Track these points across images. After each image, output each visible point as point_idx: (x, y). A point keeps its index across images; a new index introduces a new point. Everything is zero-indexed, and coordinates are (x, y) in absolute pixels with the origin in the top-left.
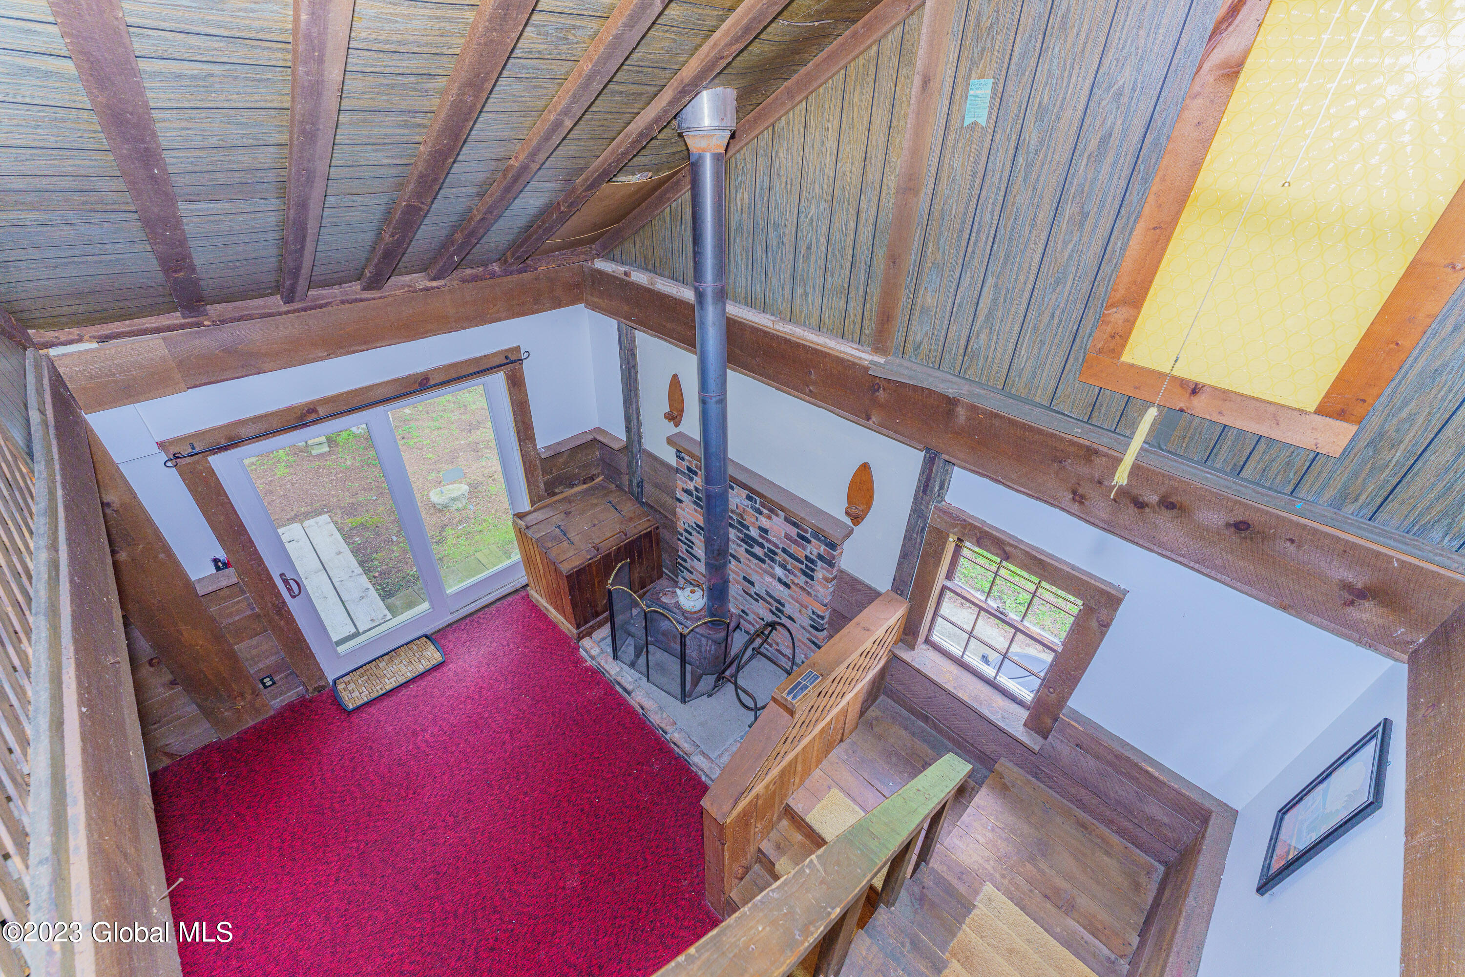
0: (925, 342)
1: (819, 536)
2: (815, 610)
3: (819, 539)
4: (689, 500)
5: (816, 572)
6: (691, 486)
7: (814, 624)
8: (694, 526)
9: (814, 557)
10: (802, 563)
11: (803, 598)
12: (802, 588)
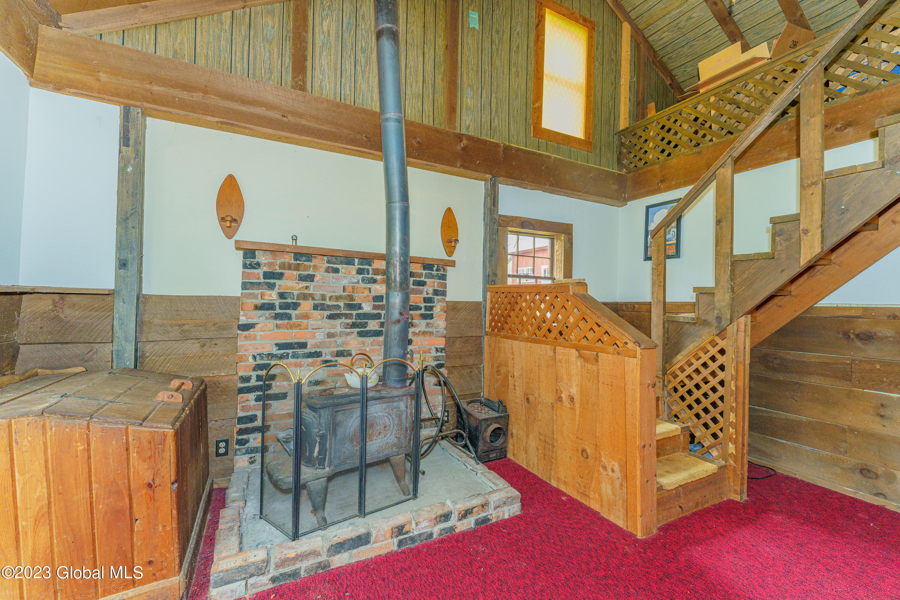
0: (471, 124)
1: (433, 272)
2: (438, 346)
3: (432, 277)
4: (267, 318)
5: (434, 309)
6: (272, 296)
7: (439, 362)
8: (275, 351)
9: (430, 296)
10: (419, 308)
11: (426, 343)
12: (424, 333)
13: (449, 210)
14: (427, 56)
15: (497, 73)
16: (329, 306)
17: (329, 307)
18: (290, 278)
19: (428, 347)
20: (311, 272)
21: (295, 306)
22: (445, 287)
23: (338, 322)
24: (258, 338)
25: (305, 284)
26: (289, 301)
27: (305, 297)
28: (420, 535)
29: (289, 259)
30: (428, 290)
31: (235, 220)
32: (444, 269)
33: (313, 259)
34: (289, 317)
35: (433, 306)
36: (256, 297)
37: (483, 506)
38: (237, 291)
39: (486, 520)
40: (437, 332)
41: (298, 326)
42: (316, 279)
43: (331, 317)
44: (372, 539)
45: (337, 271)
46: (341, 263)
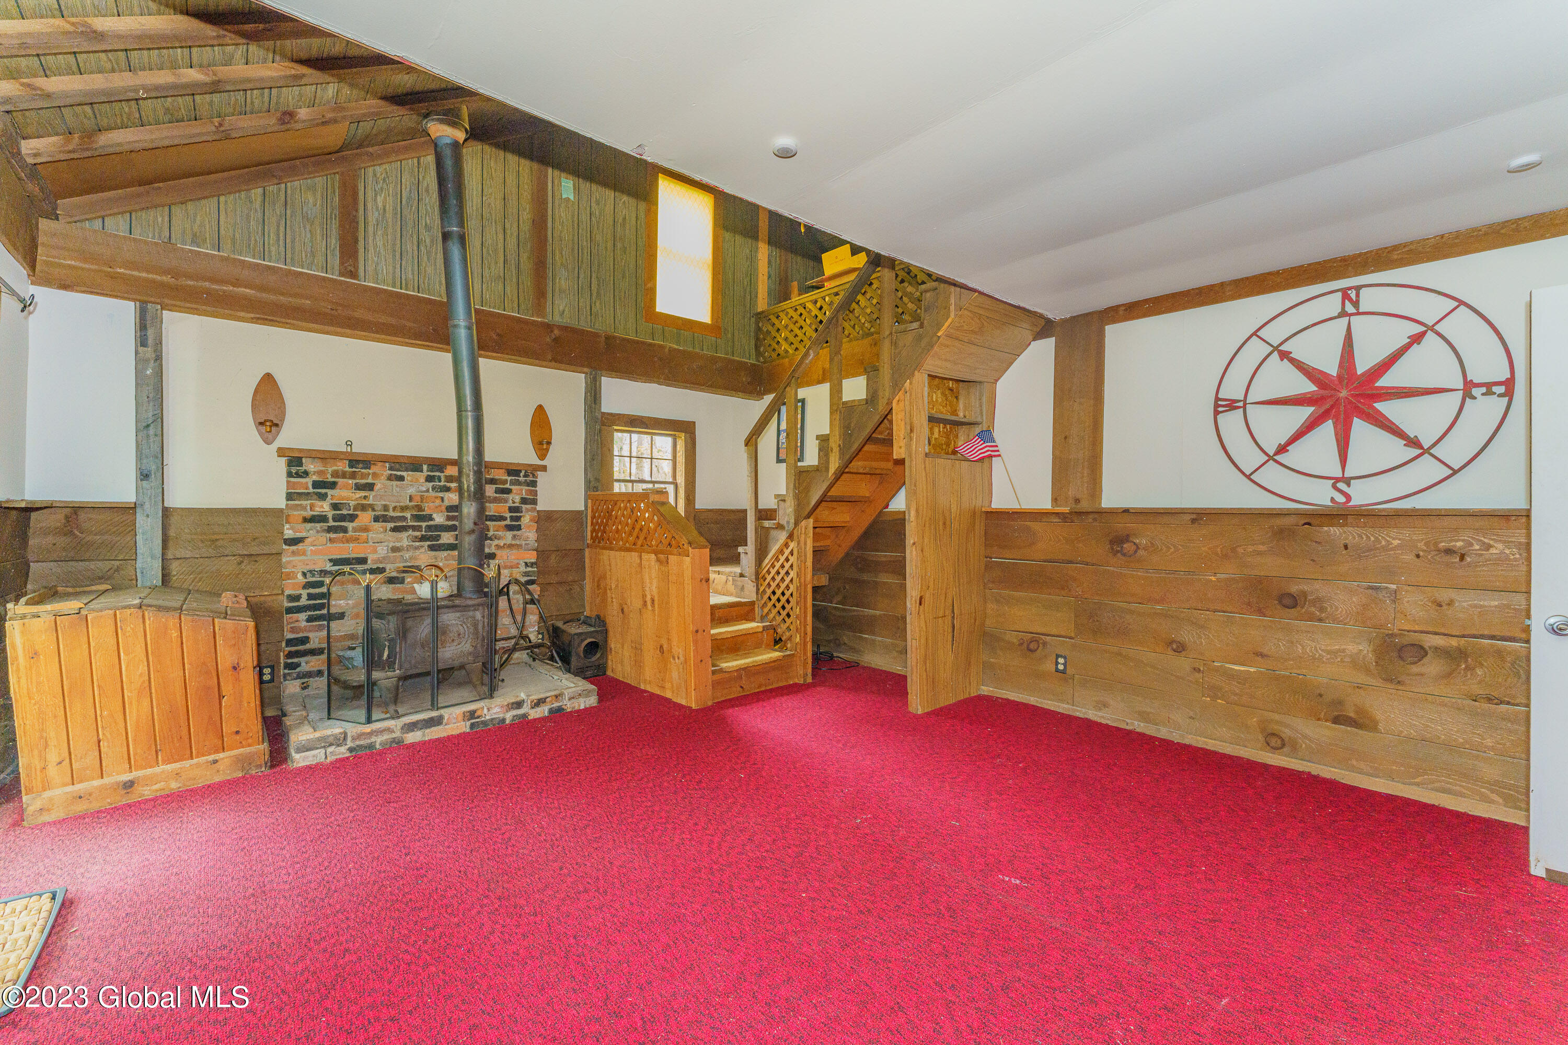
0: (567, 310)
1: (520, 479)
2: (528, 561)
3: (518, 483)
4: (318, 532)
5: (522, 519)
6: (324, 507)
7: (529, 578)
8: (329, 567)
9: (517, 505)
10: (505, 519)
11: (513, 557)
12: (511, 546)
13: (540, 408)
14: (508, 232)
15: (598, 250)
16: (392, 517)
17: (393, 519)
18: (345, 487)
19: (518, 561)
20: (370, 480)
21: (352, 518)
22: (535, 493)
23: (404, 535)
24: (309, 553)
25: (363, 494)
26: (345, 512)
27: (364, 508)
28: (492, 719)
29: (343, 466)
30: (514, 498)
31: (277, 425)
32: (534, 475)
33: (372, 466)
34: (345, 530)
35: (520, 517)
36: (304, 508)
37: (556, 696)
38: (280, 502)
39: (560, 709)
40: (526, 544)
41: (356, 540)
42: (376, 488)
43: (395, 529)
44: (445, 721)
45: (401, 478)
46: (407, 470)
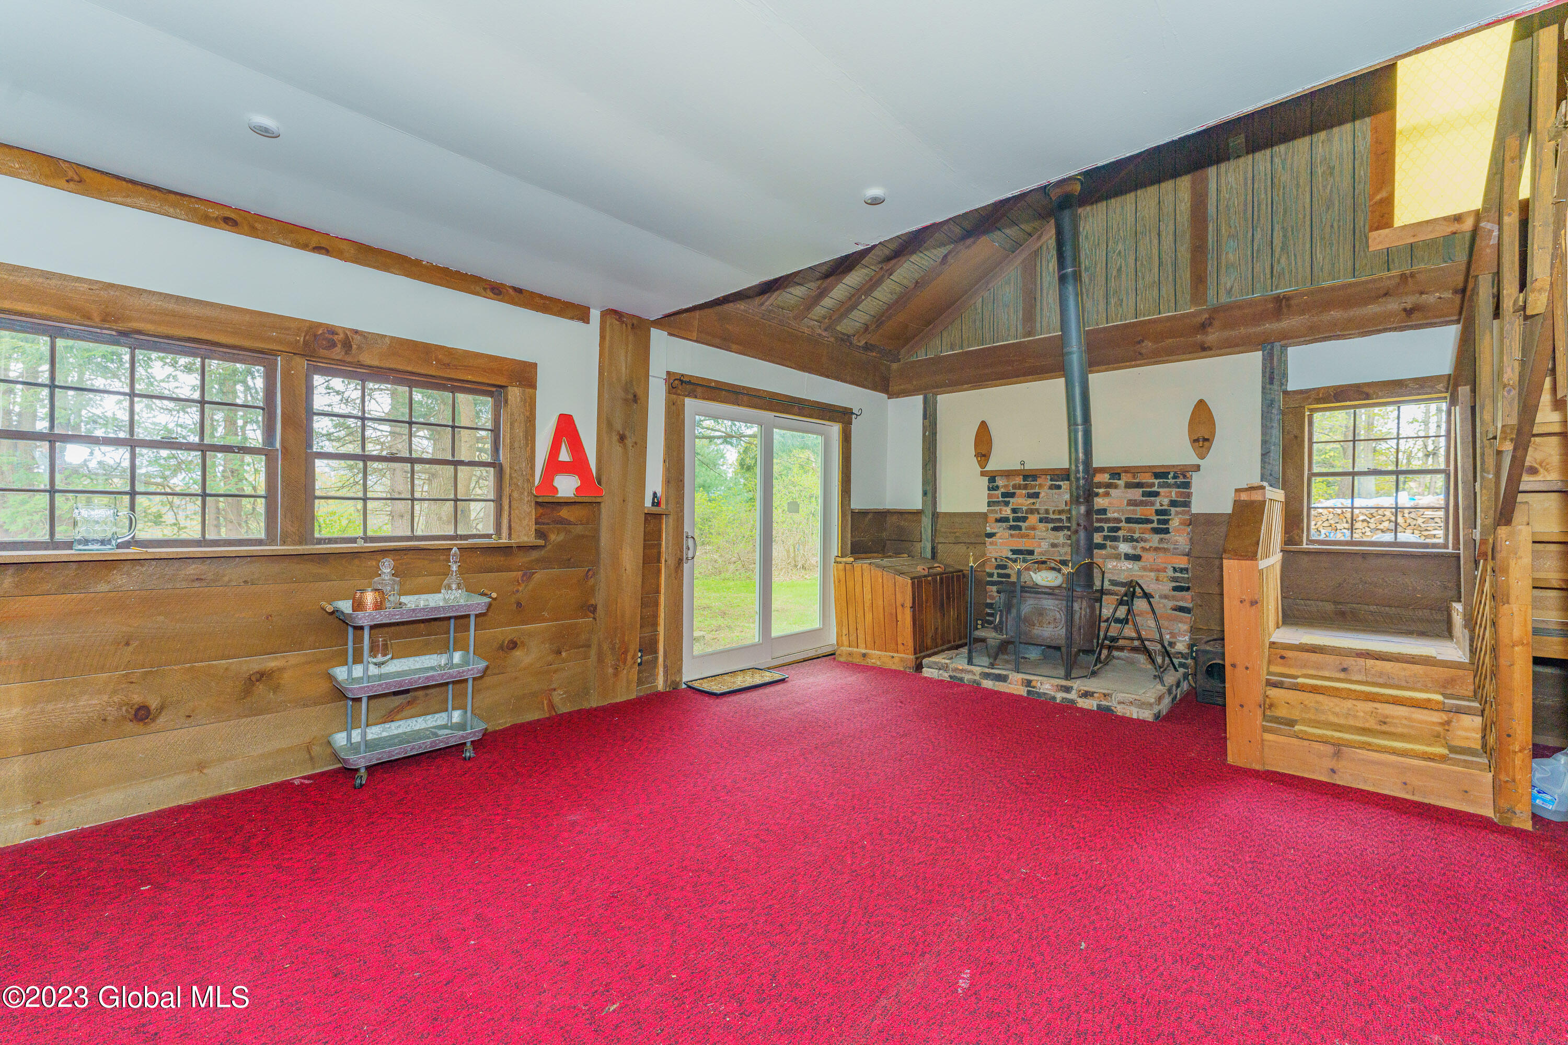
0: (1236, 285)
1: (1169, 481)
2: (1177, 566)
3: (1168, 486)
4: (1004, 529)
5: (1170, 522)
6: (1007, 512)
7: (1178, 584)
8: (1010, 555)
9: (1166, 508)
10: (1152, 522)
11: (1160, 560)
12: (1156, 549)
14: (1164, 233)
16: (1052, 519)
17: (1053, 521)
18: (1021, 496)
19: (1164, 565)
20: (1037, 491)
21: (1024, 519)
22: (1189, 495)
23: (1061, 534)
24: (999, 544)
25: (1032, 500)
26: (1020, 515)
27: (1032, 511)
29: (1019, 480)
30: (1162, 501)
31: (986, 455)
32: (1185, 477)
33: (1038, 479)
34: (1020, 528)
35: (1169, 520)
36: (996, 513)
37: (1105, 695)
38: (984, 508)
39: (1108, 709)
40: (1174, 548)
41: (1027, 536)
42: (1041, 496)
43: (1055, 529)
44: (1009, 681)
45: (1059, 487)
46: (1062, 480)
